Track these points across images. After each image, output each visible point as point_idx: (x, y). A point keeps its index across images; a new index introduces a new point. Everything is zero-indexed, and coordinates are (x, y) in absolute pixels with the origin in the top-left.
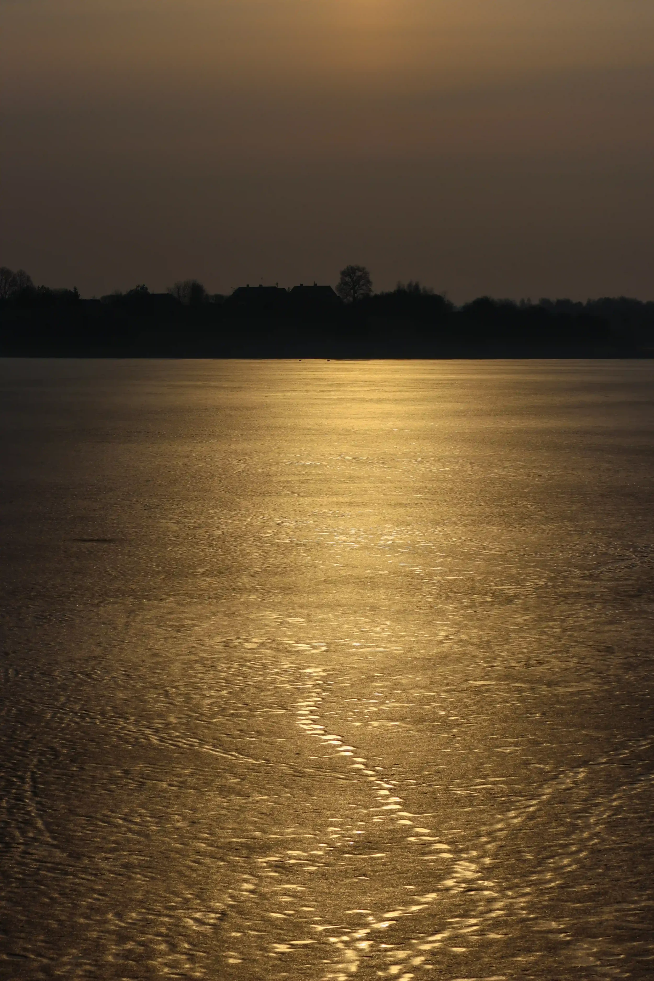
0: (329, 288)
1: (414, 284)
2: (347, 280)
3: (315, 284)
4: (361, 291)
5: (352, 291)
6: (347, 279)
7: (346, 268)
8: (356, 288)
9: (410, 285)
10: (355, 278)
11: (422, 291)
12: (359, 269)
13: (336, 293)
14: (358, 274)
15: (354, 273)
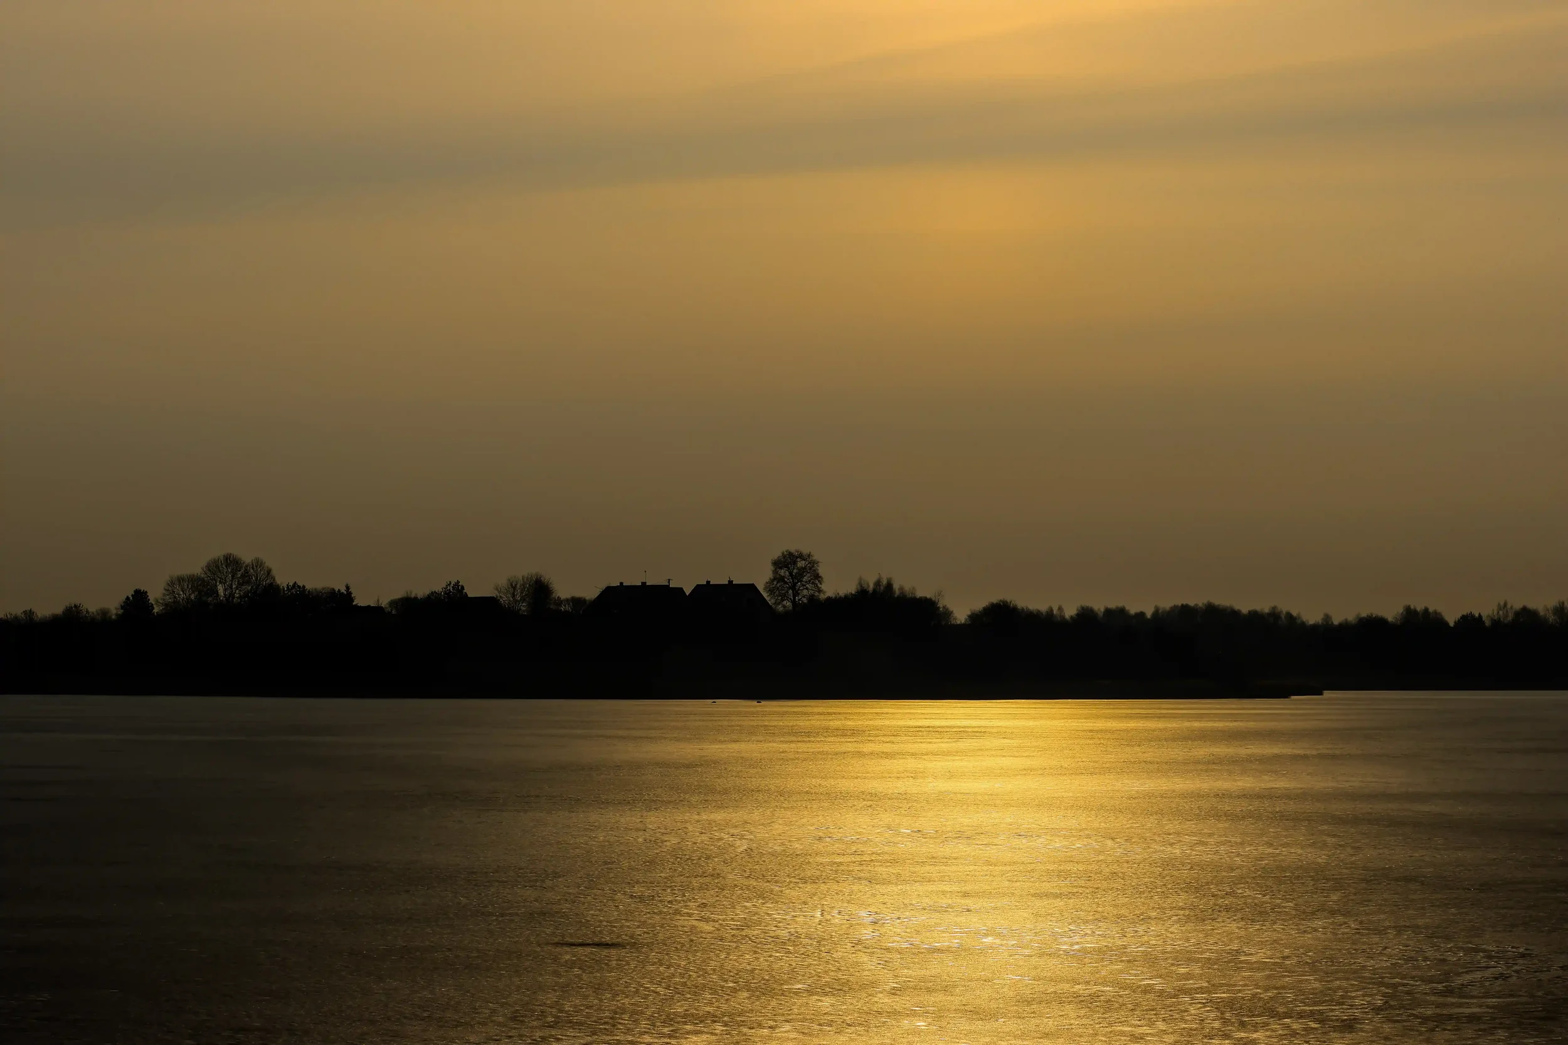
0: (752, 587)
1: (885, 582)
2: (782, 574)
3: (730, 582)
4: (805, 592)
5: (790, 592)
6: (782, 572)
7: (780, 554)
8: (797, 588)
9: (878, 583)
10: (795, 571)
11: (897, 593)
12: (801, 556)
13: (765, 595)
14: (801, 564)
15: (795, 563)
